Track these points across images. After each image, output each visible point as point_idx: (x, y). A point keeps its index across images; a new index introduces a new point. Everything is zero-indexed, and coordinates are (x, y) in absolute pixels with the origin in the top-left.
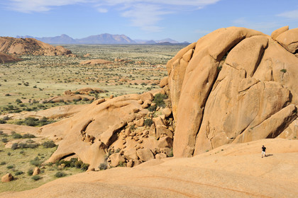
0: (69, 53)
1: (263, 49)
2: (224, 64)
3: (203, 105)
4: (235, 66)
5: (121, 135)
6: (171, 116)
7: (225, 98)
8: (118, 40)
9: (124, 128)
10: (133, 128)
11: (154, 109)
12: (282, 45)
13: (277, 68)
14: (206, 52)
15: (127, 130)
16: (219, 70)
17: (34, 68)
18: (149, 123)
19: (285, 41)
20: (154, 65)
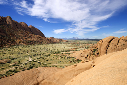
0: (68, 41)
1: (119, 40)
2: (110, 43)
3: (106, 51)
4: (113, 44)
5: (89, 56)
6: (98, 53)
7: (111, 50)
8: (76, 39)
9: (89, 55)
10: (91, 55)
11: (94, 52)
12: (123, 40)
13: (122, 44)
14: (106, 41)
15: (90, 55)
16: (109, 44)
17: (62, 44)
18: (94, 54)
19: (123, 39)
20: (86, 44)
